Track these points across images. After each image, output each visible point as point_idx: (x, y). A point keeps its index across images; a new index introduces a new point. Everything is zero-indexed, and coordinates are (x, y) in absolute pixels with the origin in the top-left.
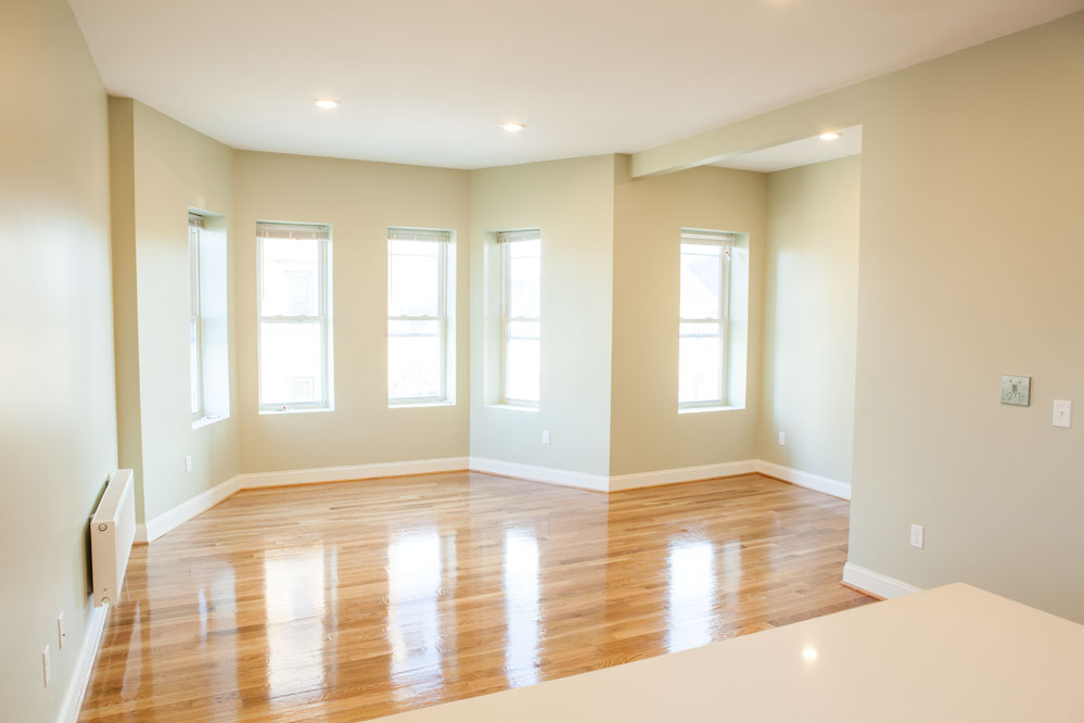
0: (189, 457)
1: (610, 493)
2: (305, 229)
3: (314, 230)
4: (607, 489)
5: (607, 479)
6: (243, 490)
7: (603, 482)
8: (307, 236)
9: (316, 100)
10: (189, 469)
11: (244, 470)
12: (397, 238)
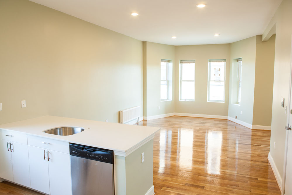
0: (159, 107)
1: (252, 129)
2: (192, 61)
3: (193, 61)
4: (251, 128)
5: (251, 125)
6: (175, 116)
7: (250, 126)
8: (192, 62)
9: (172, 37)
10: (159, 109)
11: (176, 112)
12: (212, 62)
